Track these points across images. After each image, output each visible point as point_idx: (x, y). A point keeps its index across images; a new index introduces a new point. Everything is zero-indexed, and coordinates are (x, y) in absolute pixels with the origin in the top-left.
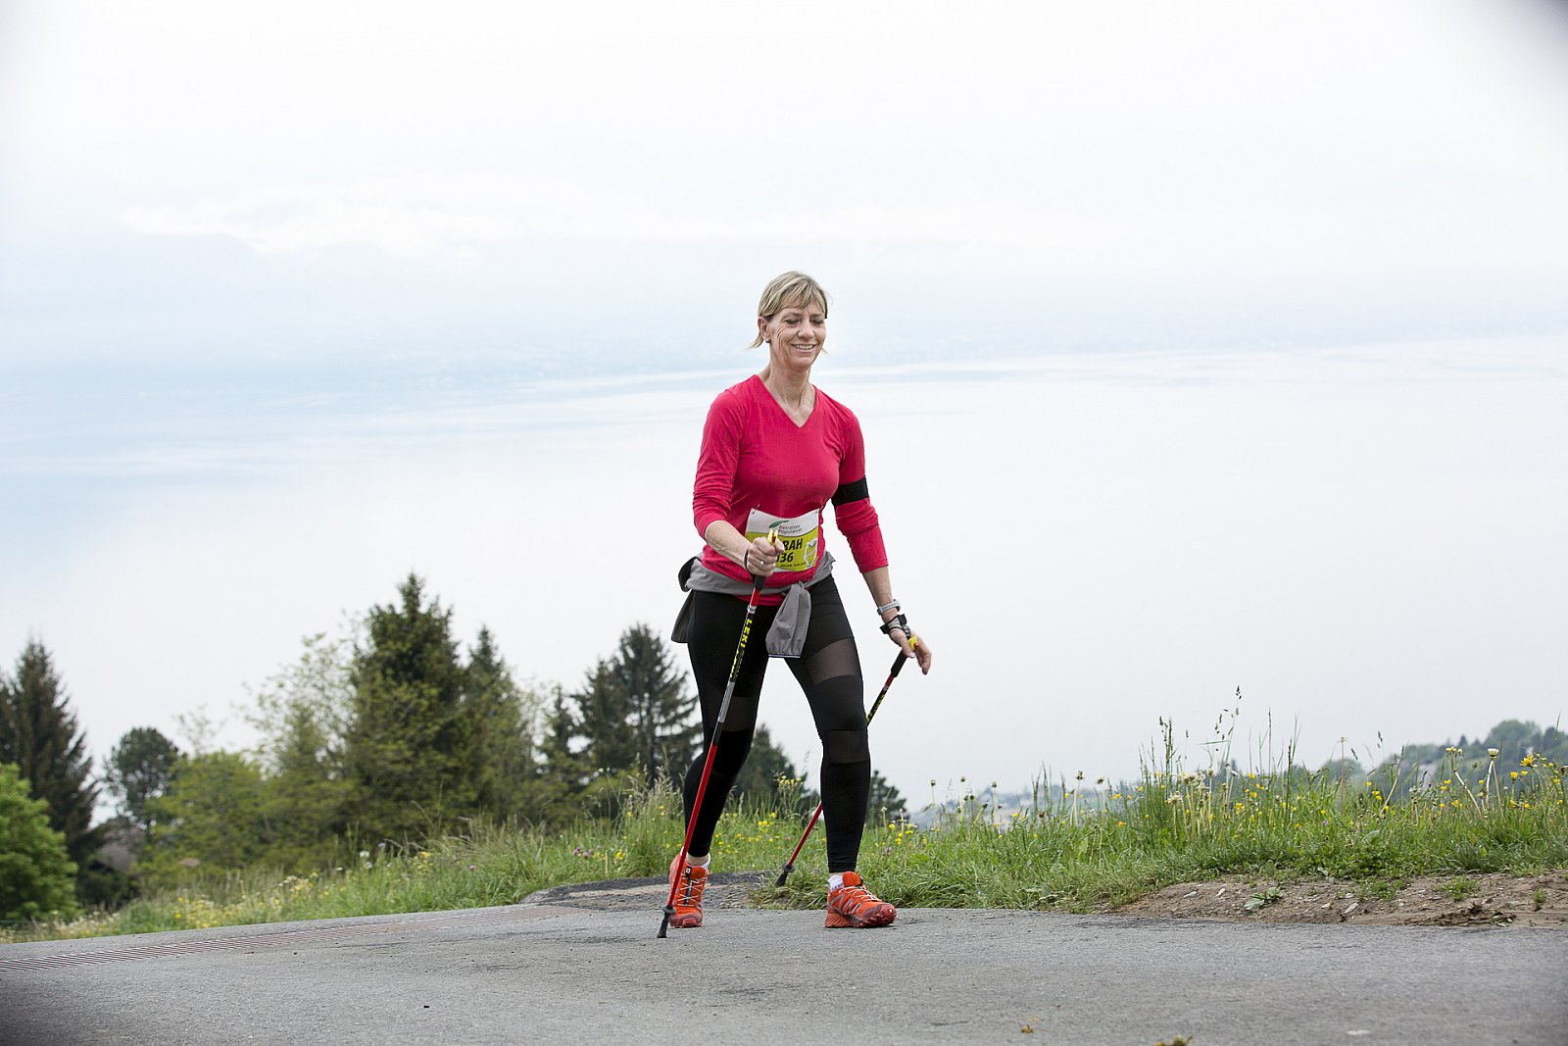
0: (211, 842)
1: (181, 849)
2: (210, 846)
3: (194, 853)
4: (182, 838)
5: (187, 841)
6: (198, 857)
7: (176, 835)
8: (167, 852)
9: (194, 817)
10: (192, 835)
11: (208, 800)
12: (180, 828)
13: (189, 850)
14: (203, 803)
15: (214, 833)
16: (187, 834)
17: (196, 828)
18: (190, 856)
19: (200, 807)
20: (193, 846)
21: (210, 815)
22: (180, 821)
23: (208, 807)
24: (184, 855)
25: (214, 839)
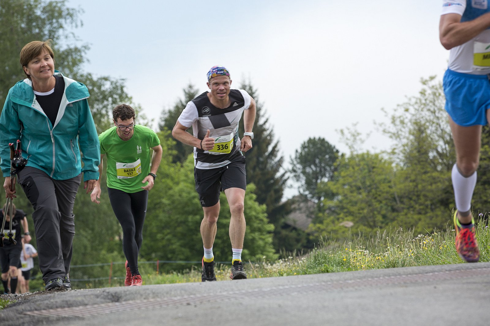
0: (361, 211)
1: (342, 215)
2: (360, 213)
3: (350, 218)
4: (342, 208)
5: (345, 210)
6: (352, 221)
7: (338, 206)
8: (332, 218)
9: (349, 194)
10: (348, 206)
11: (359, 184)
12: (341, 202)
13: (346, 216)
14: (355, 186)
15: (363, 205)
16: (345, 205)
17: (351, 202)
18: (348, 220)
19: (354, 188)
20: (350, 213)
21: (360, 193)
22: (340, 197)
23: (359, 188)
24: (343, 219)
25: (363, 209)
